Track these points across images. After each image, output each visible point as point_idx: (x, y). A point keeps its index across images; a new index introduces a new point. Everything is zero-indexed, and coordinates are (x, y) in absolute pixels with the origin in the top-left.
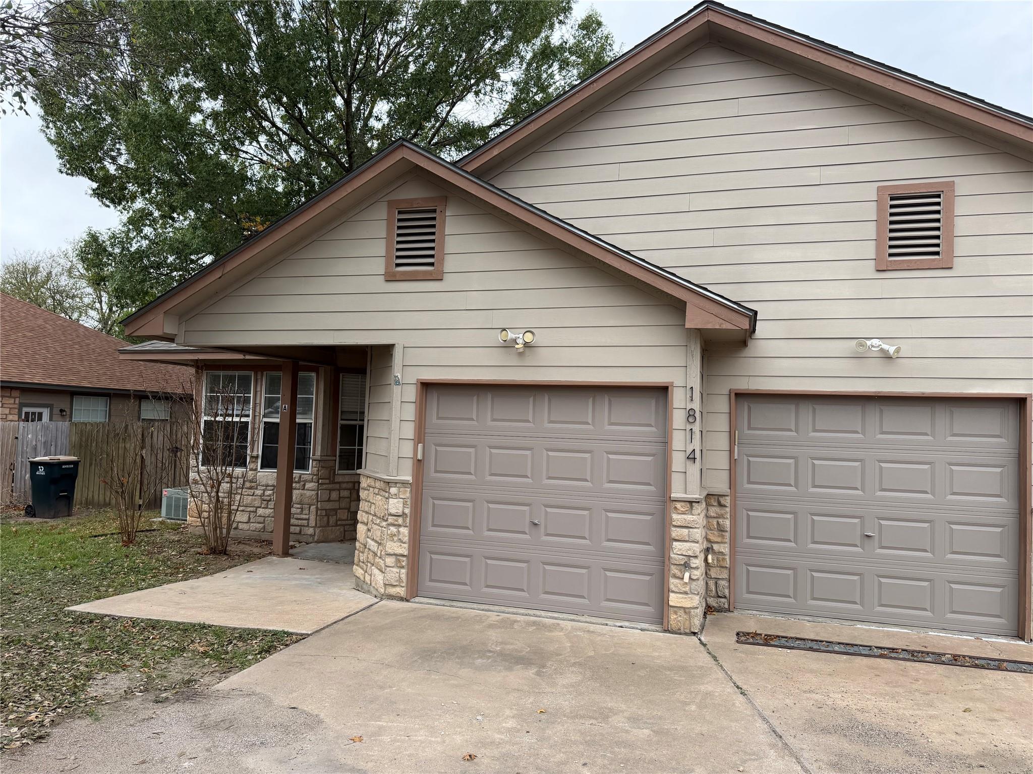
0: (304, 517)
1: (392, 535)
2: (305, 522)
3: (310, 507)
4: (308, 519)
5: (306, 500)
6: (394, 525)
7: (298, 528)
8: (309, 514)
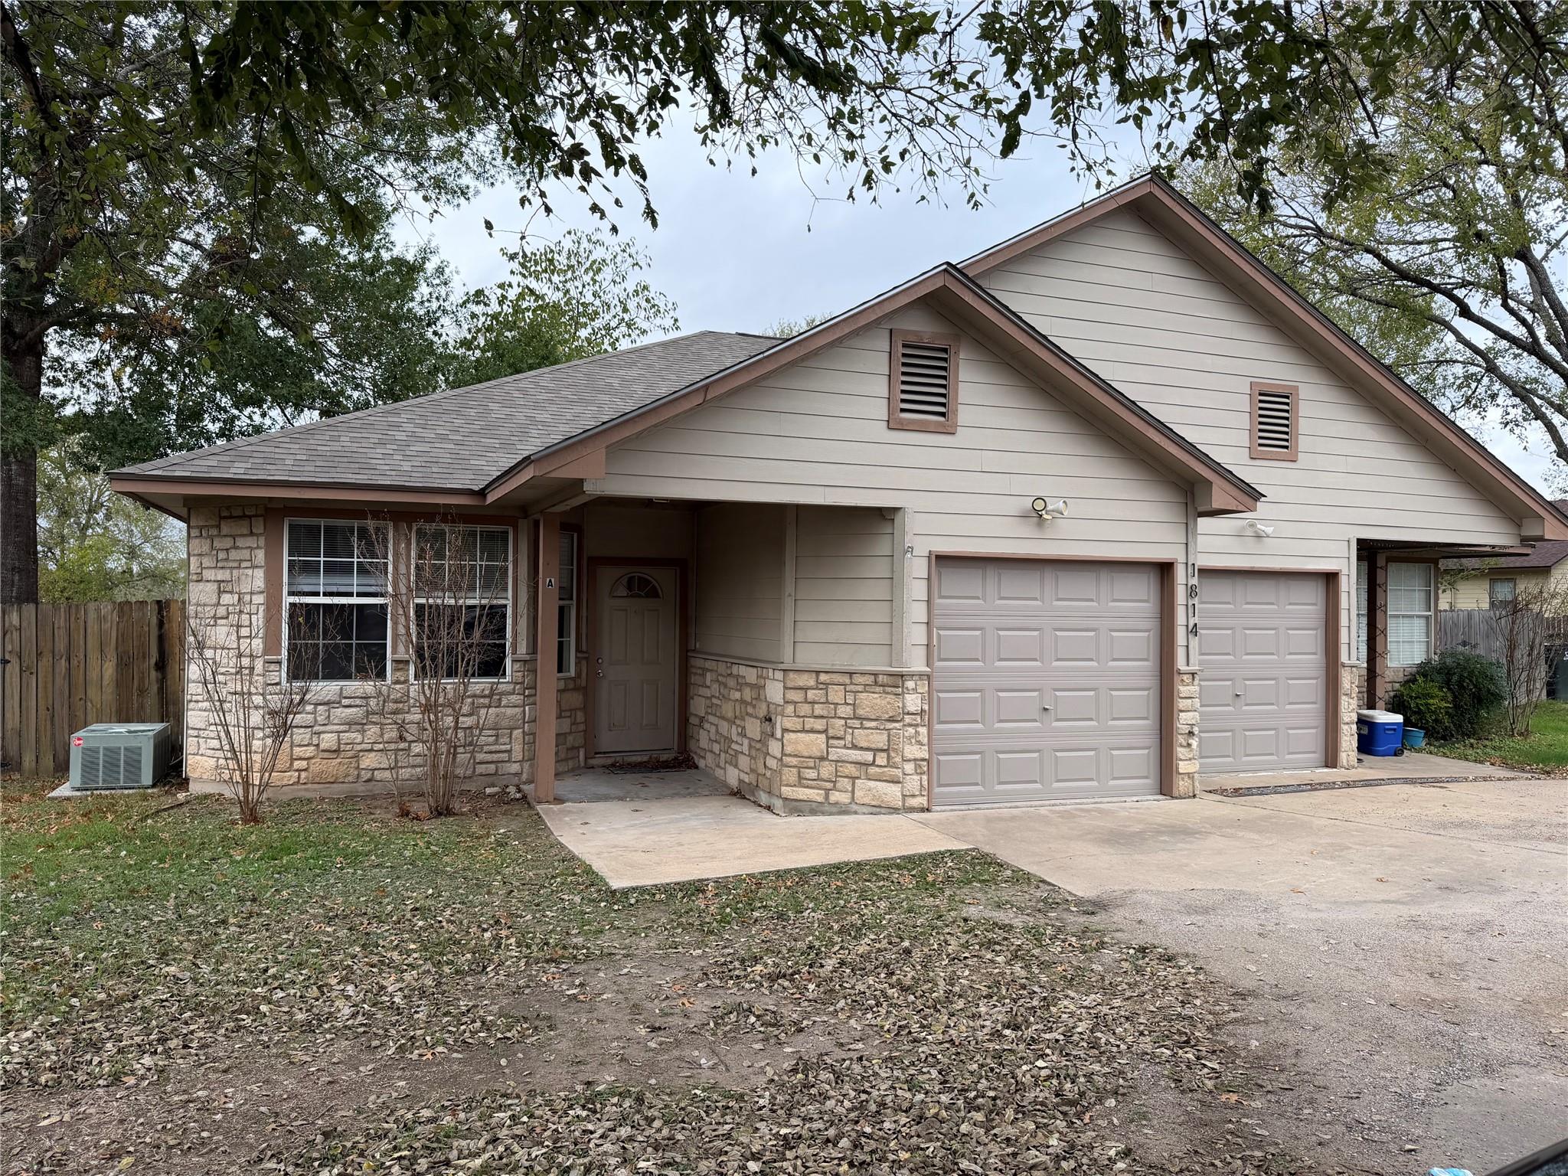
0: (503, 748)
1: (910, 738)
2: (505, 756)
3: (511, 734)
4: (509, 751)
5: (505, 723)
6: (910, 725)
7: (493, 766)
8: (510, 743)
